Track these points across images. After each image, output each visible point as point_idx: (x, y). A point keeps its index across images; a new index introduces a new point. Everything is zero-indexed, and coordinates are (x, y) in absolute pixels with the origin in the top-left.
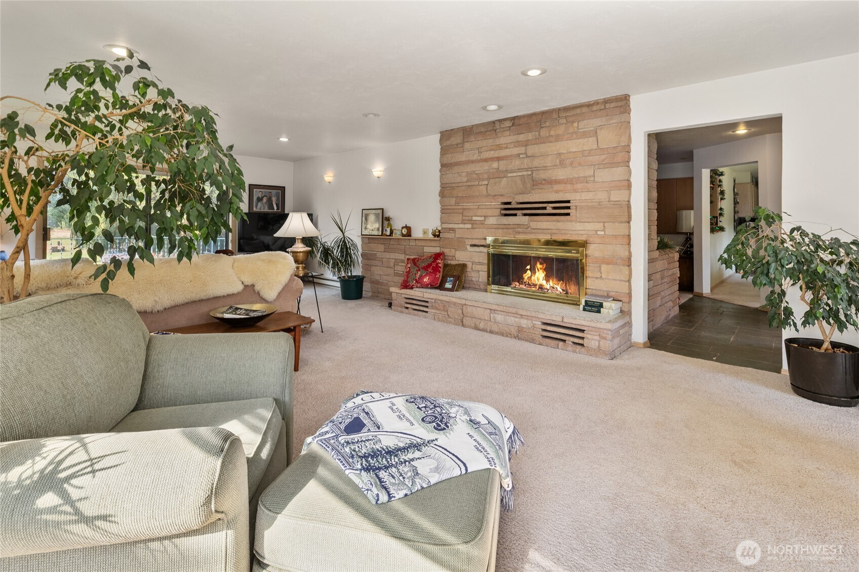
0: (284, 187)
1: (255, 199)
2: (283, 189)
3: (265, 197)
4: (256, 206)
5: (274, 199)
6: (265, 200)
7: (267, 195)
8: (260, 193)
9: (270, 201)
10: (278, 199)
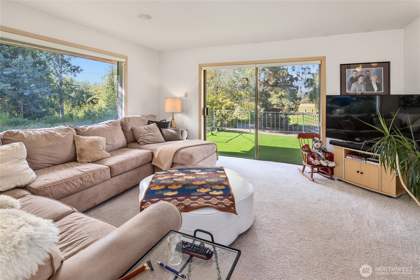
0: (389, 63)
1: (348, 79)
2: (386, 66)
3: (361, 77)
4: (350, 88)
5: (373, 79)
6: (361, 80)
7: (364, 74)
8: (355, 73)
9: (367, 80)
10: (379, 78)
